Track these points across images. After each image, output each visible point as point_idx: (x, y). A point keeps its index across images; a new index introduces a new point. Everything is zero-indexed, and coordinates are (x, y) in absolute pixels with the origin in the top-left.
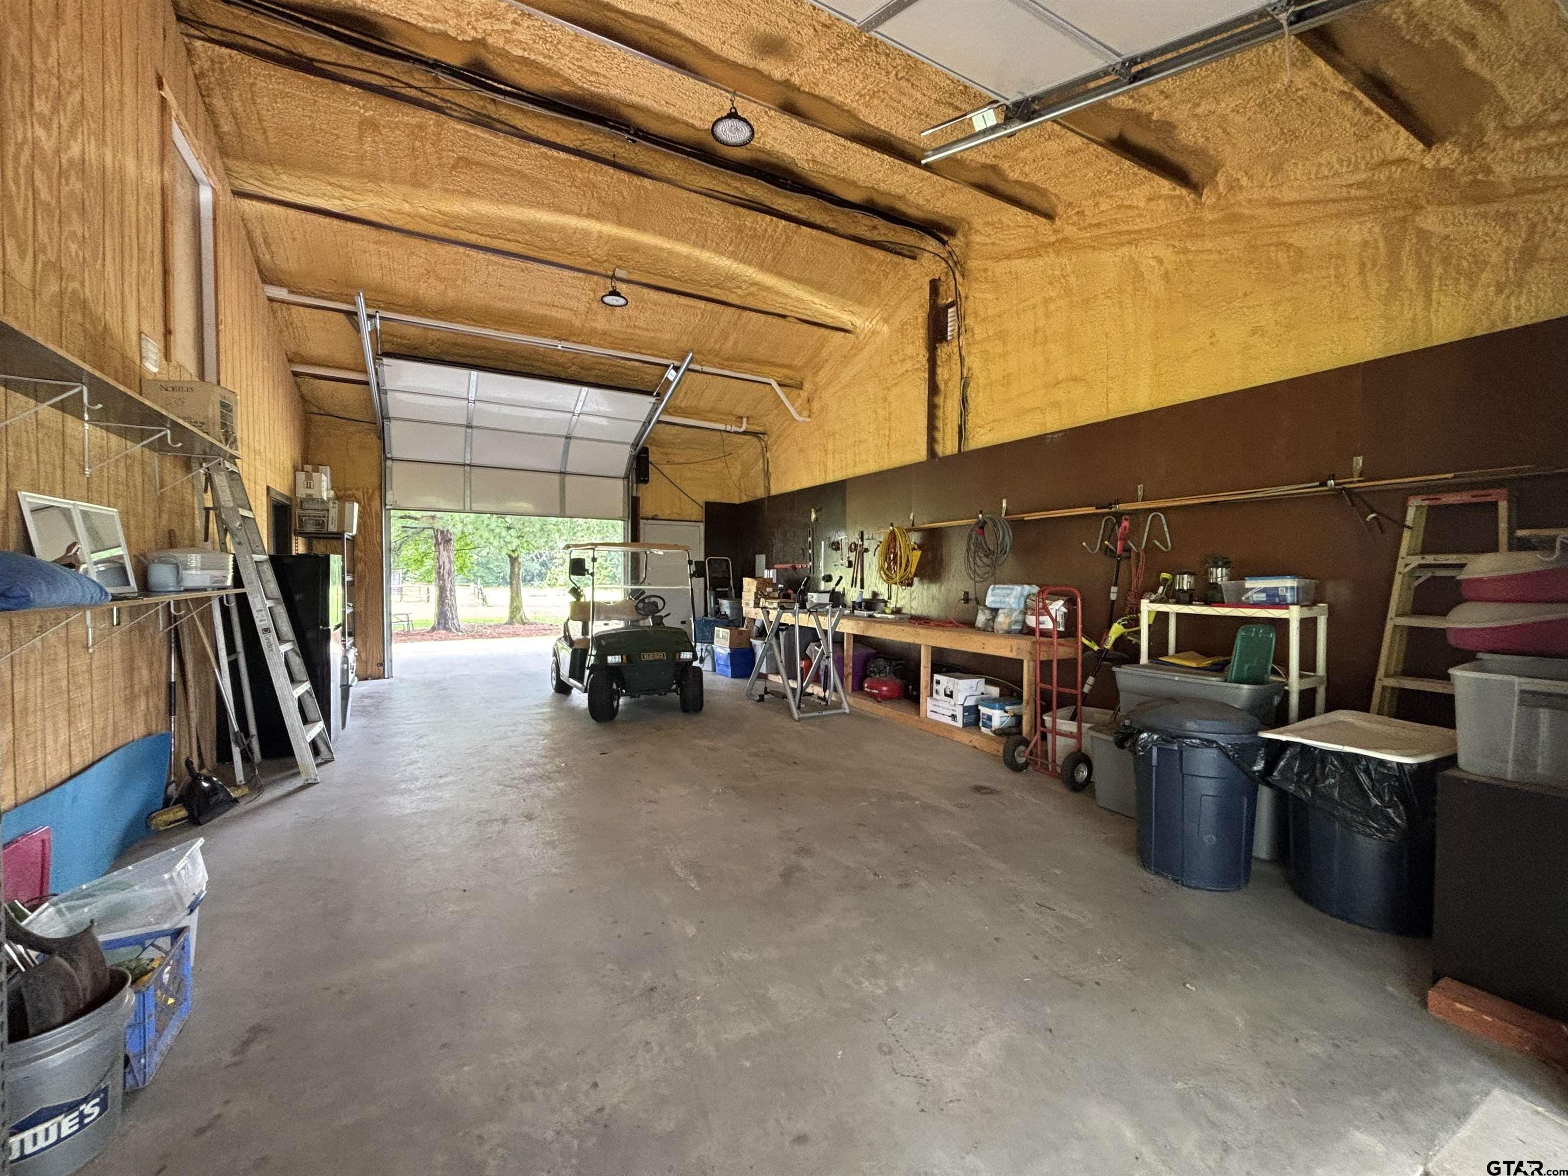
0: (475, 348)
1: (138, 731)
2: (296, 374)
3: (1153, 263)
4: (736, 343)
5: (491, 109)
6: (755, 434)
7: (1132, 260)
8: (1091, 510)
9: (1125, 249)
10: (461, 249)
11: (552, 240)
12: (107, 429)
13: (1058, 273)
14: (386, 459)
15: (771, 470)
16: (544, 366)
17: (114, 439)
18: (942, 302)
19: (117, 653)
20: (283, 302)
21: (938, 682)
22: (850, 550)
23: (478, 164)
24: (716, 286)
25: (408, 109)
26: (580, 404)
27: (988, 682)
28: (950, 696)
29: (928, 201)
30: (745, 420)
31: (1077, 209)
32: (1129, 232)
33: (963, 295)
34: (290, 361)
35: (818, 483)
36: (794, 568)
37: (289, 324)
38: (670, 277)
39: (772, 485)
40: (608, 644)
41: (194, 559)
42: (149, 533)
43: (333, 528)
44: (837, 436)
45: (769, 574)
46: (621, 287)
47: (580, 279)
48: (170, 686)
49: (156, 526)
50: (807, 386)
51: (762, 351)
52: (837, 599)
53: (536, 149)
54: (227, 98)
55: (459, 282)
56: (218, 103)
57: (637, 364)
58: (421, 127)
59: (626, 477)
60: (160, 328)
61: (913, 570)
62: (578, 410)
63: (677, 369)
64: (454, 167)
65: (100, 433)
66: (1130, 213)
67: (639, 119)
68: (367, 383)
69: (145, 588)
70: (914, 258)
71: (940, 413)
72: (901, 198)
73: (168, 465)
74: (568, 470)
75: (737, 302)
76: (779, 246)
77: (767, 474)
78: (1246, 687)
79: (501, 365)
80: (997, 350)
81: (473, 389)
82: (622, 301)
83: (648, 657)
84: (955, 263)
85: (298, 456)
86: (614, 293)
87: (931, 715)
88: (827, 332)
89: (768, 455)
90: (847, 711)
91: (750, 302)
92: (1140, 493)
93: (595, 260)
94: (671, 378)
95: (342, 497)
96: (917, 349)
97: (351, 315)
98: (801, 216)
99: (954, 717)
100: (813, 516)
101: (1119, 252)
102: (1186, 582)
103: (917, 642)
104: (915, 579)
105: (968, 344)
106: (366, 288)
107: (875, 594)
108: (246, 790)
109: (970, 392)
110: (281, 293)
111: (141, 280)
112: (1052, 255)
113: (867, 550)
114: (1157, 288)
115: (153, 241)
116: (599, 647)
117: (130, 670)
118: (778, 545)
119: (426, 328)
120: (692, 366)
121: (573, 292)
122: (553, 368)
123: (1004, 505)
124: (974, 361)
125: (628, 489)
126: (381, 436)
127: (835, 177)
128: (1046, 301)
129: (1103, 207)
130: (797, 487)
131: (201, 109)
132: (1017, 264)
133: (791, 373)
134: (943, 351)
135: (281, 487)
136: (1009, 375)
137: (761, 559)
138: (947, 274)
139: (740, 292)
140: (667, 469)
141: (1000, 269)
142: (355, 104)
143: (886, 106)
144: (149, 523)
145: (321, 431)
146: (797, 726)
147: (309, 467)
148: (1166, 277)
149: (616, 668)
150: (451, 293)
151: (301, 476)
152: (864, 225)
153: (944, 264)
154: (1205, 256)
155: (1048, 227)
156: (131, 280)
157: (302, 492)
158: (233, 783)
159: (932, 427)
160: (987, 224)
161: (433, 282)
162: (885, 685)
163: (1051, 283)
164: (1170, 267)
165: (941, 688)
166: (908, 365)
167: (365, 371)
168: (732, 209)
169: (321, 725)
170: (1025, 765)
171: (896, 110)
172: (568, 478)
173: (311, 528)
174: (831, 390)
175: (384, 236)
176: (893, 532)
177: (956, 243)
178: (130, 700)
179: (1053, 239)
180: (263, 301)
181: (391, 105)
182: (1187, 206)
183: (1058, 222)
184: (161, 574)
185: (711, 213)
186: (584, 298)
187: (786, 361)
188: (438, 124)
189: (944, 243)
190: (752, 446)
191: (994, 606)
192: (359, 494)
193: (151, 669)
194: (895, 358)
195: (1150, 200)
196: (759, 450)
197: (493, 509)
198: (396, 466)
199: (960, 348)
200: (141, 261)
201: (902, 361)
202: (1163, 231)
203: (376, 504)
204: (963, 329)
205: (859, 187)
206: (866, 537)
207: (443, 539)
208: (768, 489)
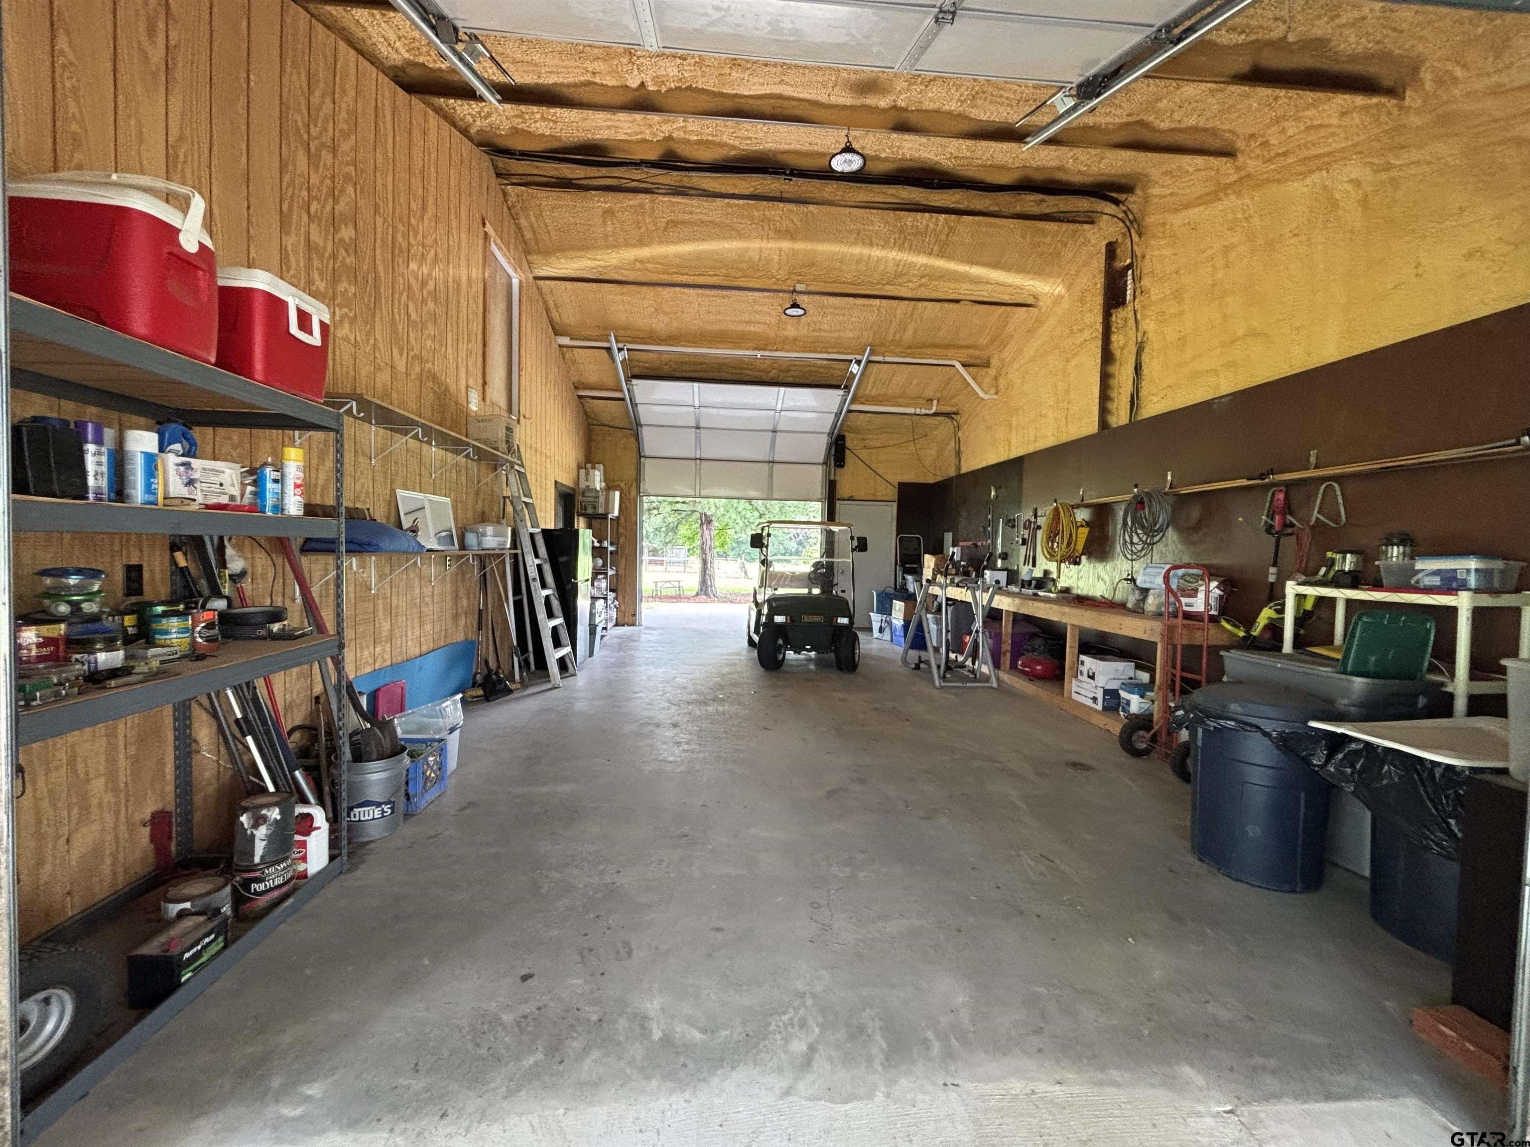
0: (696, 364)
1: (460, 637)
2: (580, 397)
3: (1349, 187)
4: (915, 331)
5: (686, 182)
6: (947, 415)
7: (1325, 188)
8: (1244, 482)
9: (1316, 177)
10: (678, 289)
11: (741, 270)
12: (446, 450)
13: (1240, 216)
14: (641, 457)
15: (962, 449)
16: (750, 373)
17: (449, 455)
18: (1119, 264)
19: (448, 586)
20: (568, 347)
21: (1083, 663)
22: (1025, 528)
23: (683, 222)
24: (887, 284)
25: (630, 195)
26: (780, 402)
27: (1138, 667)
28: (1092, 677)
29: (1089, 166)
30: (935, 402)
31: (1260, 140)
32: (1318, 156)
33: (1139, 254)
34: (576, 388)
35: (1002, 460)
36: (976, 546)
37: (574, 362)
38: (844, 282)
39: (963, 463)
40: (777, 606)
41: (490, 530)
42: (470, 514)
43: (601, 511)
44: (1021, 412)
45: (955, 552)
46: (802, 299)
47: (768, 297)
48: (480, 611)
49: (474, 510)
50: (994, 362)
51: (943, 335)
52: (1013, 577)
53: (720, 202)
54: (527, 217)
55: (680, 314)
56: (523, 222)
57: (825, 362)
58: (641, 206)
59: (825, 463)
60: (480, 381)
61: (1080, 547)
62: (779, 407)
63: (859, 362)
64: (665, 230)
65: (441, 453)
66: (1324, 132)
67: (794, 161)
68: (623, 399)
69: (463, 547)
70: (1092, 222)
71: (1113, 382)
72: (1060, 169)
73: (483, 470)
74: (777, 459)
75: (910, 295)
76: (943, 237)
77: (958, 454)
78: (1358, 679)
79: (716, 375)
80: (1173, 311)
81: (696, 398)
82: (801, 312)
83: (807, 619)
84: (1131, 222)
85: (582, 459)
86: (795, 305)
87: (1074, 696)
88: (1009, 309)
89: (960, 434)
90: (995, 685)
91: (922, 293)
92: (1313, 459)
93: (778, 280)
94: (855, 372)
95: (610, 487)
96: (1095, 318)
97: (609, 350)
98: (960, 206)
99: (1095, 699)
100: (993, 493)
101: (1308, 181)
102: (1349, 563)
103: (1064, 620)
104: (1084, 558)
105: (1144, 307)
106: (615, 328)
107: (1046, 573)
108: (519, 686)
109: (1145, 358)
110: (565, 341)
111: (469, 352)
112: (1233, 197)
113: (1039, 527)
114: (1352, 215)
115: (477, 327)
116: (770, 608)
117: (456, 598)
118: (963, 523)
119: (660, 353)
120: (873, 358)
121: (765, 309)
122: (757, 374)
123: (1169, 478)
124: (1149, 325)
125: (827, 473)
126: (637, 437)
127: (982, 166)
128: (1227, 249)
129: (1290, 132)
130: (984, 464)
131: (513, 227)
132: (1194, 213)
133: (977, 353)
134: (1120, 315)
135: (567, 480)
136: (1184, 337)
137: (949, 537)
138: (1124, 234)
139: (911, 285)
140: (863, 454)
141: (1177, 220)
142: (599, 201)
143: (991, 102)
144: (470, 507)
145: (600, 438)
146: (936, 693)
147: (589, 466)
148: (1364, 202)
149: (780, 626)
150: (675, 324)
151: (582, 472)
152: (1029, 202)
153: (1121, 225)
154: (1414, 170)
155: (1229, 165)
156: (463, 354)
157: (583, 484)
158: (513, 681)
159: (1105, 397)
160: (1166, 173)
161: (662, 317)
162: (1040, 664)
163: (1230, 229)
164: (1369, 189)
165: (1084, 669)
166: (1086, 335)
167: (621, 391)
168: (891, 214)
169: (568, 649)
170: (1146, 752)
171: (1002, 104)
172: (776, 466)
173: (590, 511)
174: (1016, 365)
175: (626, 288)
176: (1056, 509)
177: (1134, 201)
178: (456, 617)
179: (1235, 177)
180: (555, 346)
181: (620, 196)
182: (1389, 113)
183: (1241, 158)
184: (471, 539)
185: (872, 222)
186: (774, 313)
187: (970, 342)
188: (653, 201)
189: (1117, 202)
190: (945, 427)
191: (1144, 586)
192: (622, 485)
193: (469, 598)
194: (1075, 328)
195: (1343, 114)
196: (952, 430)
197: (739, 495)
198: (647, 461)
199: (1135, 313)
200: (469, 341)
201: (1081, 331)
202: (1359, 149)
203: (633, 492)
204: (1138, 291)
205: (1010, 169)
206: (1039, 514)
207: (706, 521)
208: (959, 467)
